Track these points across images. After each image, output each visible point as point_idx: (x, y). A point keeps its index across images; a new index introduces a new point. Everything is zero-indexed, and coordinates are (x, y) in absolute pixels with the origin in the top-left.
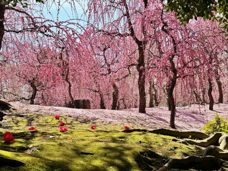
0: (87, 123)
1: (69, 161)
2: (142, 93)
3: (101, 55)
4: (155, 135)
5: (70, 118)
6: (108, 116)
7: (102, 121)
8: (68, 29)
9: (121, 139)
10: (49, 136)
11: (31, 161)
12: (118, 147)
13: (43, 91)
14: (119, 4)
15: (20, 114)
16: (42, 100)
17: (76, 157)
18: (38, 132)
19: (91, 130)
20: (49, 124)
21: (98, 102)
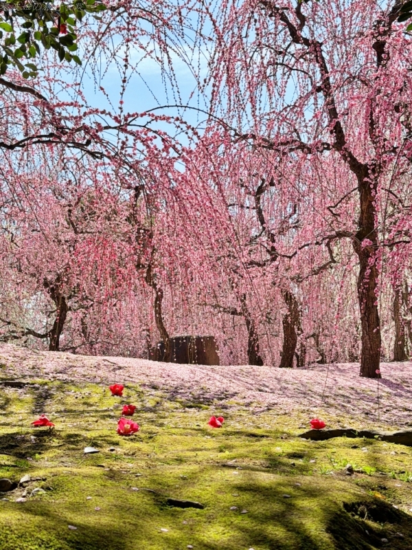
0: (200, 407)
1: (129, 527)
2: (368, 317)
3: (248, 208)
4: (401, 448)
5: (153, 392)
6: (267, 387)
7: (247, 401)
8: (150, 134)
9: (292, 461)
10: (83, 449)
11: (16, 525)
12: (279, 484)
13: (83, 310)
14: (301, 57)
15: (13, 380)
16: (81, 336)
17: (151, 515)
18: (55, 435)
19: (210, 428)
20: (93, 408)
21: (241, 343)
